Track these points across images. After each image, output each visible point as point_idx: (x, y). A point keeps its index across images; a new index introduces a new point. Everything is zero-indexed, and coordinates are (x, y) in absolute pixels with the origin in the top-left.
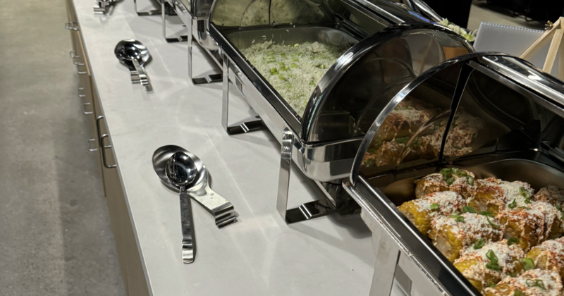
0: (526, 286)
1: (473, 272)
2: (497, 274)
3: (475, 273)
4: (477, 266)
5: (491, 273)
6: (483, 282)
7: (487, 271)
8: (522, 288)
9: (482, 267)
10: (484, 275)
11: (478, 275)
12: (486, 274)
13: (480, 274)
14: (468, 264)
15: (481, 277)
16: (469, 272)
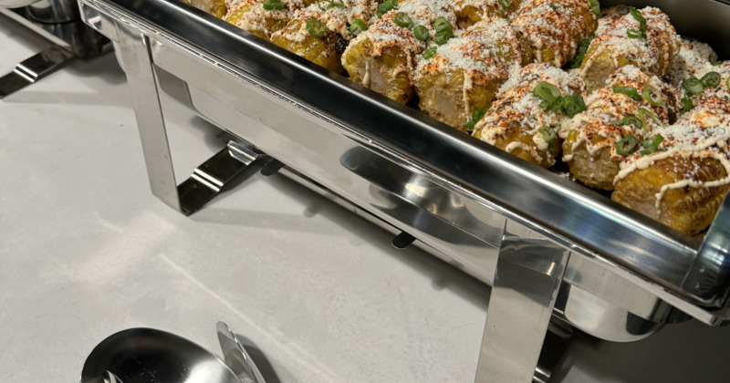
0: (320, 11)
1: (247, 21)
2: (282, 15)
3: (251, 22)
4: (251, 12)
5: (274, 16)
6: (266, 31)
7: (267, 13)
8: (315, 15)
9: (259, 12)
10: (264, 21)
11: (255, 23)
12: (266, 19)
13: (259, 22)
14: (239, 14)
15: (261, 25)
16: (242, 22)
